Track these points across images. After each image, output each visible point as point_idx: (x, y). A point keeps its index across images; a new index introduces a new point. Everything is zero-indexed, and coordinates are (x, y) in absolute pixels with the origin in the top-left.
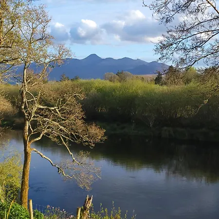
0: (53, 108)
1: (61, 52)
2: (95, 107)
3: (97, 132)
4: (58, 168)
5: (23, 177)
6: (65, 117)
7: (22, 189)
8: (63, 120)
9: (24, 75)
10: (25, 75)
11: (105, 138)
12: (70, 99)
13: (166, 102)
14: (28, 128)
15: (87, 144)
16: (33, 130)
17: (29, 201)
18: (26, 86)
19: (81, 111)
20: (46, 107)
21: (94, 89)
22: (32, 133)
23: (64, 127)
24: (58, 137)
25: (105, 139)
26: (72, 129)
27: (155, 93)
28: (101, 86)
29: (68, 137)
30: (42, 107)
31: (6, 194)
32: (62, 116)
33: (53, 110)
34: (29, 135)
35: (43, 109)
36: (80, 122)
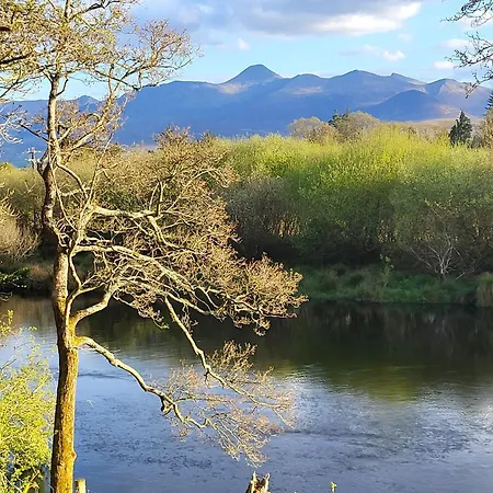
0: (140, 215)
1: (158, 45)
2: (267, 221)
3: (276, 285)
4: (162, 398)
5: (58, 426)
6: (176, 242)
7: (55, 462)
8: (170, 249)
9: (49, 117)
10: (53, 115)
11: (302, 299)
12: (189, 187)
13: (487, 198)
14: (66, 275)
15: (245, 321)
16: (83, 280)
17: (76, 484)
18: (58, 149)
19: (226, 221)
20: (118, 212)
21: (262, 166)
22: (80, 292)
23: (176, 269)
24: (158, 305)
25: (302, 303)
26: (199, 277)
27: (453, 170)
28: (282, 156)
29: (189, 299)
30: (106, 212)
31: (9, 478)
32: (168, 240)
33: (138, 220)
34: (69, 297)
35: (108, 218)
36: (221, 256)
